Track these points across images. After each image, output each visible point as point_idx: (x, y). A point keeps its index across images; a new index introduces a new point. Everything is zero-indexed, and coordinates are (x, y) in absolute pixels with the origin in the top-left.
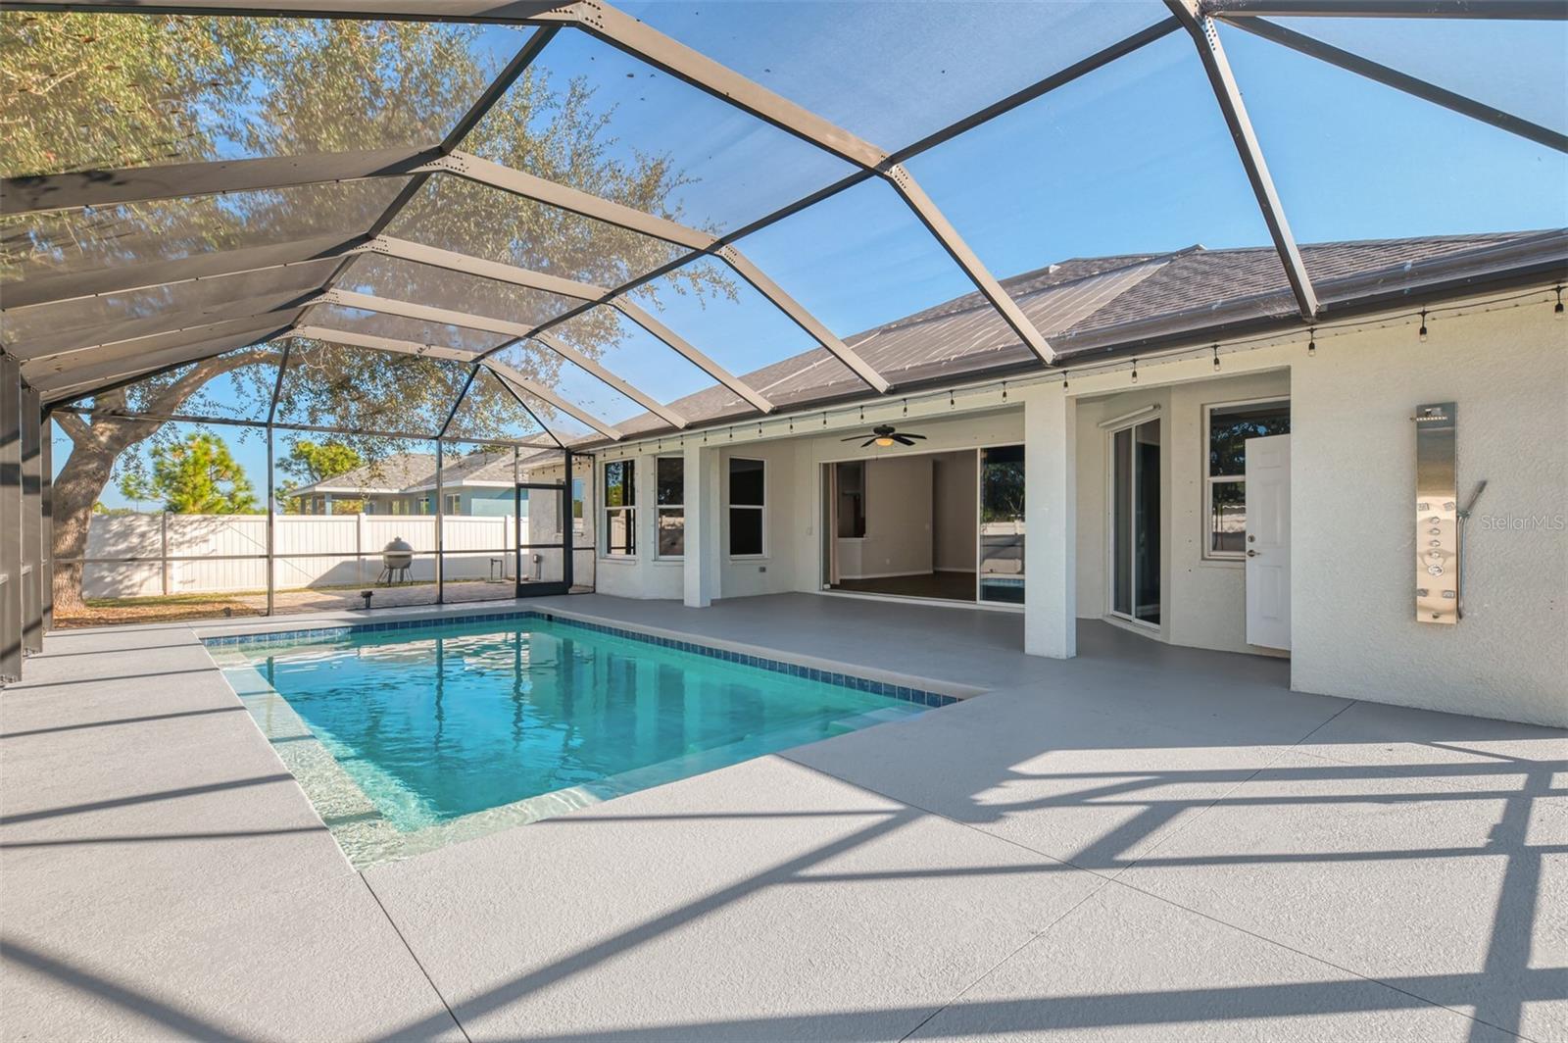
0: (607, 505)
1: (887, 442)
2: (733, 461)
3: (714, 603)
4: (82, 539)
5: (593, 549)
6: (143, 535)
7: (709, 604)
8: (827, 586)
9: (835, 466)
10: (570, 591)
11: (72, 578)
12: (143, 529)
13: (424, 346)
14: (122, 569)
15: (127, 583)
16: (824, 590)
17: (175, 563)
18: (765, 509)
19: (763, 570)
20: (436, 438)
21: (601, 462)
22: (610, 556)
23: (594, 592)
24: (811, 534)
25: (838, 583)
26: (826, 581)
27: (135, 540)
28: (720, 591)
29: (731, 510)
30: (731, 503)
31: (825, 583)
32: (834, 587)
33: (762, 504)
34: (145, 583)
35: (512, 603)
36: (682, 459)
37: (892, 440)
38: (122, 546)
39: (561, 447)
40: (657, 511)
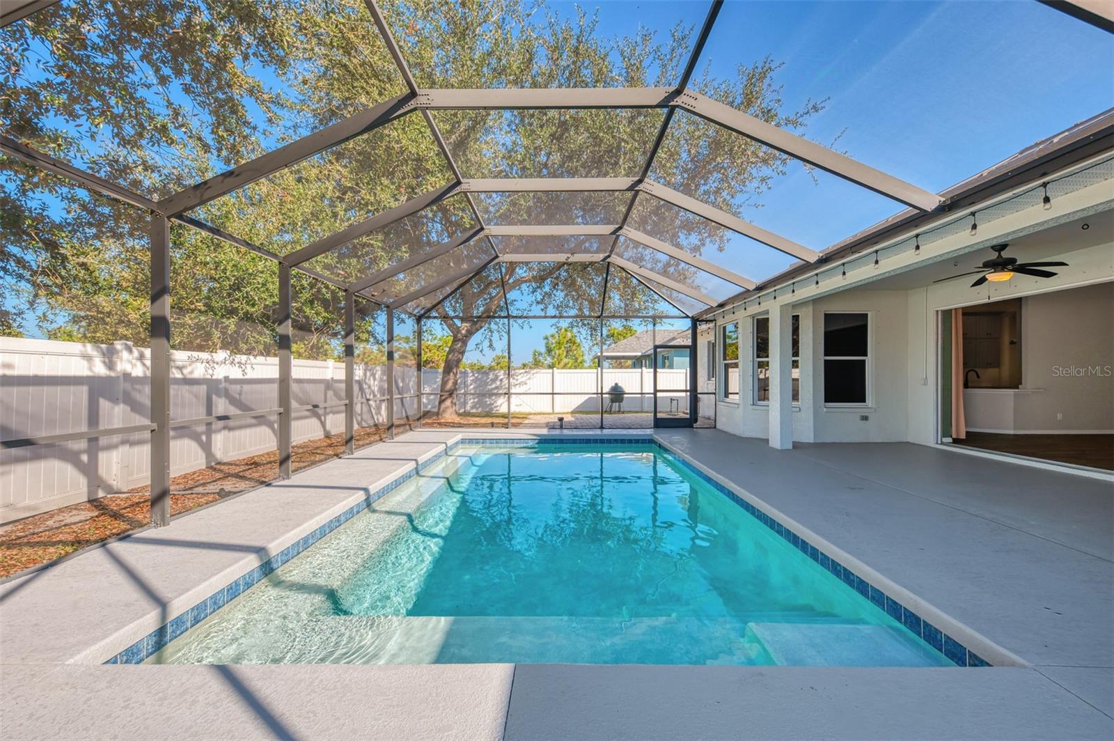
0: (725, 359)
1: (1005, 276)
2: (828, 317)
3: (797, 446)
4: (455, 383)
5: (715, 394)
6: (501, 380)
7: (791, 448)
8: (950, 440)
9: (960, 313)
10: (695, 425)
11: (452, 402)
12: (502, 377)
13: (569, 255)
14: (494, 397)
15: (495, 405)
16: (942, 443)
17: (513, 396)
18: (869, 360)
19: (865, 418)
20: (599, 317)
21: (720, 326)
22: (727, 400)
23: (715, 427)
24: (925, 384)
25: (963, 436)
26: (946, 432)
27: (498, 383)
28: (812, 435)
29: (825, 361)
30: (825, 355)
31: (944, 435)
32: (957, 441)
33: (866, 355)
34: (501, 405)
35: (649, 432)
36: (768, 319)
37: (1012, 273)
38: (493, 386)
39: (688, 317)
40: (756, 365)
